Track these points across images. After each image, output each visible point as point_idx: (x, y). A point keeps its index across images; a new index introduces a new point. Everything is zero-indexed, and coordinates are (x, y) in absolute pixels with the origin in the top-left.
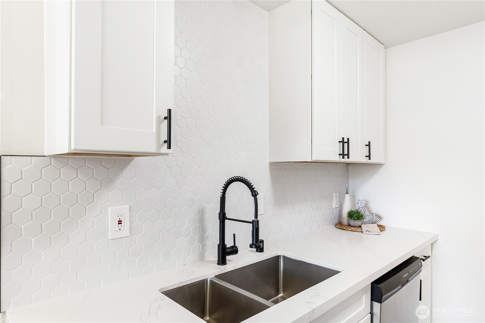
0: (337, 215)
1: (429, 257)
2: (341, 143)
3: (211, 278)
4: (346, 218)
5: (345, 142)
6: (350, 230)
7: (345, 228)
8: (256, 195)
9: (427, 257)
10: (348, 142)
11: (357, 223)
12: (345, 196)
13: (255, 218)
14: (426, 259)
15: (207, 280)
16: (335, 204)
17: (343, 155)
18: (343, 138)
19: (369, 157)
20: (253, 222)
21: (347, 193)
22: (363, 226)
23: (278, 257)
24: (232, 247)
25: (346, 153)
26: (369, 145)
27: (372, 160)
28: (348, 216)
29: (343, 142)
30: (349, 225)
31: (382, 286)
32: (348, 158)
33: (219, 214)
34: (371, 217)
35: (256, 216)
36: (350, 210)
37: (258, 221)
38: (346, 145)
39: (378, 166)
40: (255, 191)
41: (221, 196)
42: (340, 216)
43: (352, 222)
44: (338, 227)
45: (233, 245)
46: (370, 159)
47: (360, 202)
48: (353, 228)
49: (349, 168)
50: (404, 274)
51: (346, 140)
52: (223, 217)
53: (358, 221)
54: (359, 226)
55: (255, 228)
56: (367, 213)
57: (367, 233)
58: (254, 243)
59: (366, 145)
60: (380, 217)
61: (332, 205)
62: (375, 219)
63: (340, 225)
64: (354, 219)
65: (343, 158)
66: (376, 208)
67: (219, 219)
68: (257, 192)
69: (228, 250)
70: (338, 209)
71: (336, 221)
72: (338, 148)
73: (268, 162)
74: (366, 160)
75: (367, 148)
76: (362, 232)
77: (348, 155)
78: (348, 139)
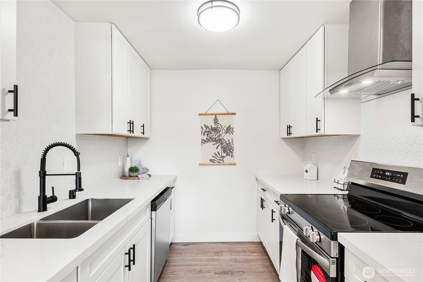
0: (121, 171)
1: (174, 187)
2: (129, 124)
3: (37, 222)
4: (128, 172)
5: (131, 123)
6: (132, 179)
7: (128, 178)
8: (78, 155)
9: (173, 187)
10: (133, 123)
11: (135, 174)
12: (127, 158)
13: (78, 171)
14: (173, 188)
15: (33, 224)
16: (120, 164)
17: (130, 131)
18: (130, 121)
19: (143, 133)
20: (76, 174)
21: (128, 156)
22: (139, 176)
23: (87, 201)
24: (51, 197)
25: (132, 130)
26: (143, 126)
27: (145, 136)
28: (129, 171)
29: (130, 123)
30: (130, 176)
31: (157, 202)
32: (133, 133)
33: (40, 172)
34: (143, 170)
35: (79, 169)
36: (130, 167)
37: (80, 173)
38: (132, 125)
39: (147, 139)
40: (77, 152)
41: (42, 158)
42: (123, 171)
43: (132, 174)
44: (123, 178)
45: (52, 195)
46: (144, 134)
47: (136, 162)
48: (133, 178)
49: (128, 140)
50: (165, 195)
51: (132, 122)
52: (43, 174)
53: (136, 173)
54: (136, 176)
55: (78, 178)
56: (141, 168)
57: (142, 179)
58: (78, 188)
59: (142, 126)
60: (148, 170)
61: (118, 165)
62: (145, 171)
63: (123, 177)
64: (134, 172)
65: (130, 133)
66: (145, 164)
67: (40, 175)
68: (79, 153)
69: (48, 199)
70: (122, 167)
71: (120, 175)
72: (127, 127)
73: (75, 133)
74: (141, 135)
75: (142, 128)
76: (139, 179)
77: (133, 131)
78: (133, 121)
